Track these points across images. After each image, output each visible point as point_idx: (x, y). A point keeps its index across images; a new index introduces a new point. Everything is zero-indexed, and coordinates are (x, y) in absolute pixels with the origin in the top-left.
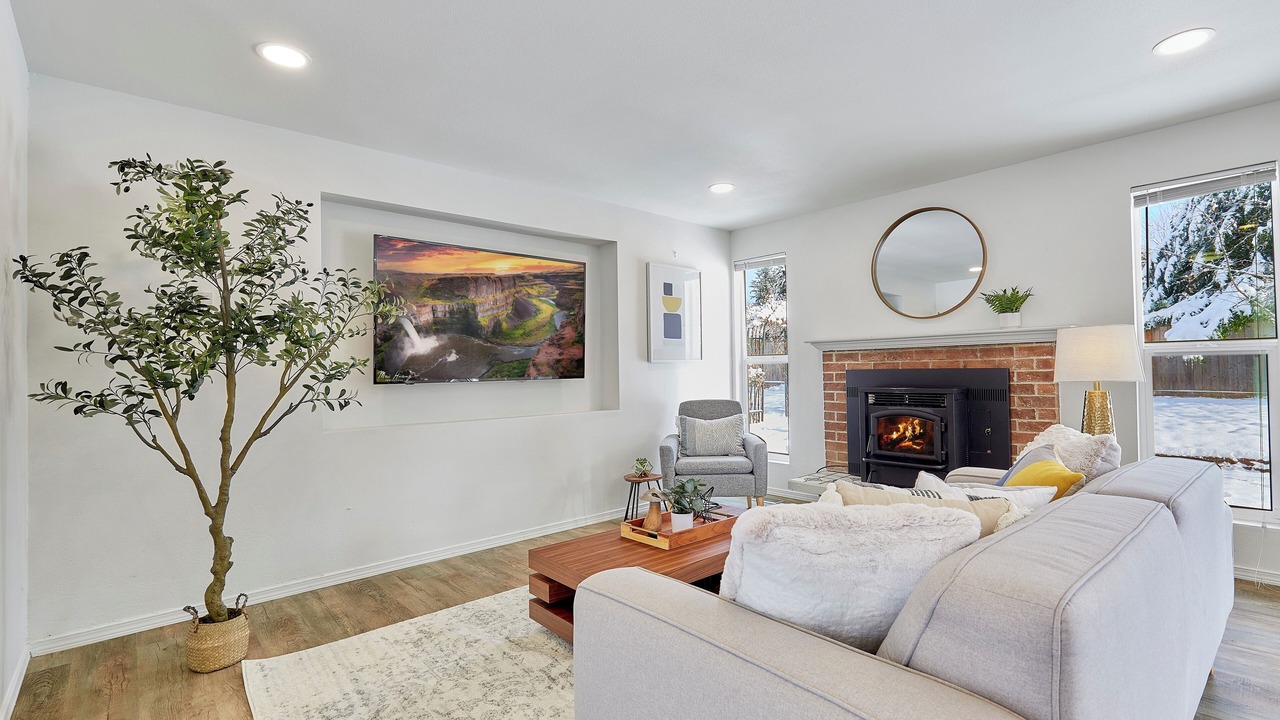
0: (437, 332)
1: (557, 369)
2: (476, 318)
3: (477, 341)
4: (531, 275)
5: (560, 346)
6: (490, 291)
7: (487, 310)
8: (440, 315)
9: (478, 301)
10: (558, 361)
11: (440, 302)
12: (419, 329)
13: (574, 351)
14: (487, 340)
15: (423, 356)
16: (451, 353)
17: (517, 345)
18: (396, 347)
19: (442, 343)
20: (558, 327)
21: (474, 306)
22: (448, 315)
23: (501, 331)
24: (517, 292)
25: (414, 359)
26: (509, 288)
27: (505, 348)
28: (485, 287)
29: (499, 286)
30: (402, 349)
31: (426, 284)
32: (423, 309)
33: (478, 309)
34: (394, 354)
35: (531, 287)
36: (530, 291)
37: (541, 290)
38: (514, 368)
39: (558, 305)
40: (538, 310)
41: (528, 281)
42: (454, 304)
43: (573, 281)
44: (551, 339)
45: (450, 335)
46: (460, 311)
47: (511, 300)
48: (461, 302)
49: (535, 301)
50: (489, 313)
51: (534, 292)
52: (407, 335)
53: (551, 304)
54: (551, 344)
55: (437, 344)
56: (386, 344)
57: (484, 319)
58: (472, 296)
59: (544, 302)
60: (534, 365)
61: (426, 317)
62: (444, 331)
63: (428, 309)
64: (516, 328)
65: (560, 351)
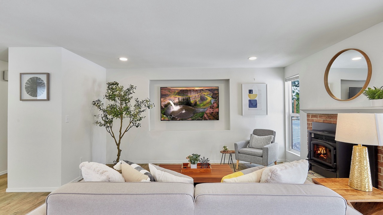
0: (179, 105)
1: (212, 115)
2: (190, 101)
3: (190, 107)
4: (205, 89)
5: (213, 109)
6: (194, 94)
7: (193, 99)
8: (180, 100)
9: (191, 96)
10: (212, 113)
11: (180, 97)
12: (175, 104)
13: (217, 110)
14: (193, 107)
15: (176, 111)
16: (183, 110)
17: (201, 108)
18: (169, 109)
19: (181, 108)
20: (212, 103)
21: (190, 98)
22: (182, 100)
23: (197, 105)
24: (201, 94)
25: (173, 112)
26: (199, 93)
27: (198, 109)
28: (192, 92)
29: (196, 92)
30: (170, 109)
31: (177, 92)
32: (176, 98)
33: (191, 98)
34: (168, 111)
35: (205, 92)
36: (205, 94)
37: (208, 93)
38: (200, 114)
39: (212, 97)
40: (207, 99)
41: (204, 91)
42: (184, 97)
43: (216, 91)
44: (210, 107)
45: (183, 105)
46: (186, 99)
47: (199, 96)
48: (186, 96)
49: (206, 96)
50: (194, 100)
51: (206, 94)
52: (171, 105)
53: (210, 97)
54: (211, 108)
55: (179, 108)
56: (166, 108)
57: (192, 101)
58: (189, 95)
59: (209, 96)
60: (206, 114)
61: (177, 101)
62: (181, 105)
63: (177, 99)
64: (201, 104)
65: (213, 110)
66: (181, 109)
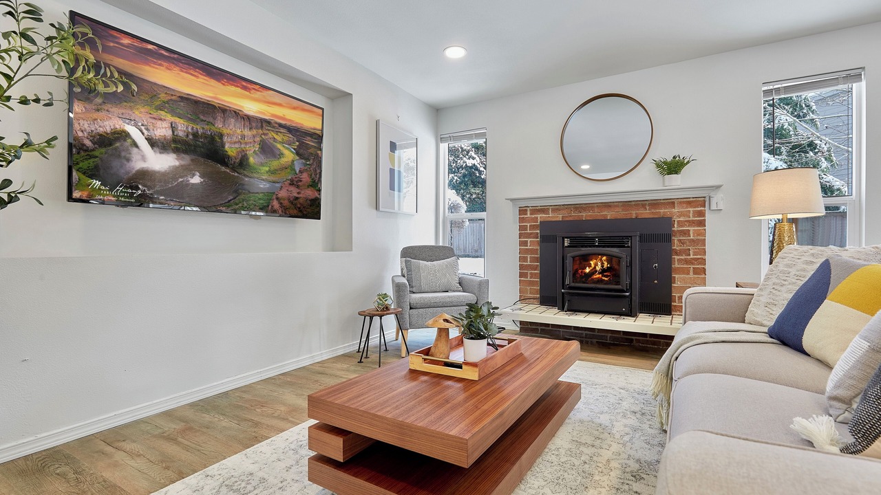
0: (176, 151)
1: (296, 204)
2: (223, 147)
3: (223, 169)
4: (276, 123)
5: (298, 187)
6: (238, 125)
7: (235, 143)
8: (181, 134)
9: (225, 131)
10: (297, 198)
11: (182, 121)
12: (152, 142)
13: (310, 193)
14: (234, 170)
15: (159, 172)
16: (194, 175)
17: (263, 180)
18: (119, 156)
19: (183, 163)
20: (298, 172)
21: (221, 136)
22: (191, 137)
23: (248, 165)
24: (264, 134)
25: (144, 175)
26: (257, 128)
27: (251, 180)
28: (233, 120)
29: (247, 123)
30: (128, 160)
31: (163, 97)
32: (159, 123)
33: (225, 139)
34: (115, 163)
35: (277, 133)
36: (276, 137)
37: (285, 138)
38: (260, 199)
39: (298, 154)
40: (281, 155)
41: (274, 127)
42: (199, 128)
43: (309, 138)
44: (292, 180)
45: (194, 157)
46: (205, 136)
47: (258, 139)
48: (206, 127)
49: (279, 146)
50: (237, 146)
51: (278, 138)
52: (135, 145)
53: (292, 152)
54: (292, 184)
55: (177, 163)
56: (103, 150)
57: (231, 149)
58: (219, 124)
59: (287, 149)
60: (277, 199)
61: (162, 131)
62: (186, 152)
63: (166, 124)
64: (262, 165)
65: (298, 191)
66: (186, 170)
